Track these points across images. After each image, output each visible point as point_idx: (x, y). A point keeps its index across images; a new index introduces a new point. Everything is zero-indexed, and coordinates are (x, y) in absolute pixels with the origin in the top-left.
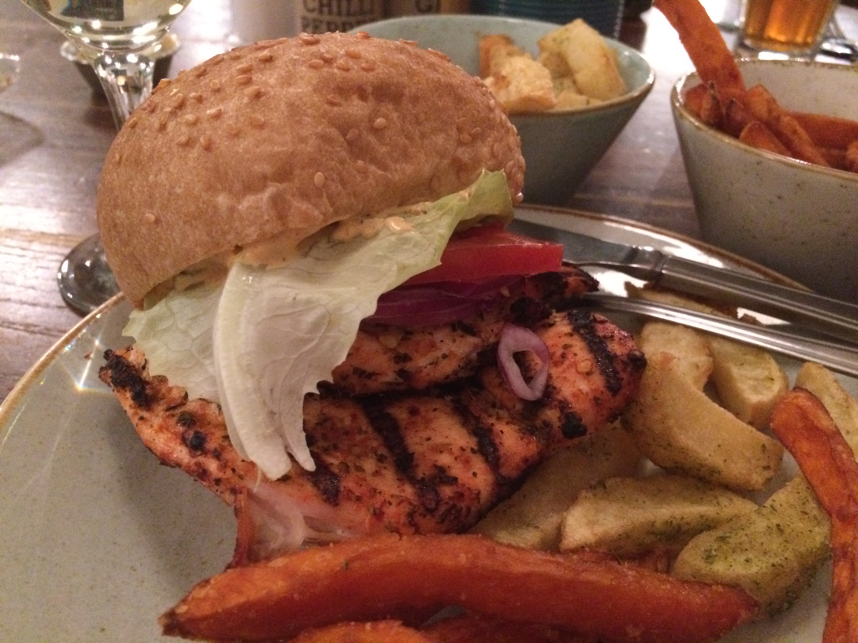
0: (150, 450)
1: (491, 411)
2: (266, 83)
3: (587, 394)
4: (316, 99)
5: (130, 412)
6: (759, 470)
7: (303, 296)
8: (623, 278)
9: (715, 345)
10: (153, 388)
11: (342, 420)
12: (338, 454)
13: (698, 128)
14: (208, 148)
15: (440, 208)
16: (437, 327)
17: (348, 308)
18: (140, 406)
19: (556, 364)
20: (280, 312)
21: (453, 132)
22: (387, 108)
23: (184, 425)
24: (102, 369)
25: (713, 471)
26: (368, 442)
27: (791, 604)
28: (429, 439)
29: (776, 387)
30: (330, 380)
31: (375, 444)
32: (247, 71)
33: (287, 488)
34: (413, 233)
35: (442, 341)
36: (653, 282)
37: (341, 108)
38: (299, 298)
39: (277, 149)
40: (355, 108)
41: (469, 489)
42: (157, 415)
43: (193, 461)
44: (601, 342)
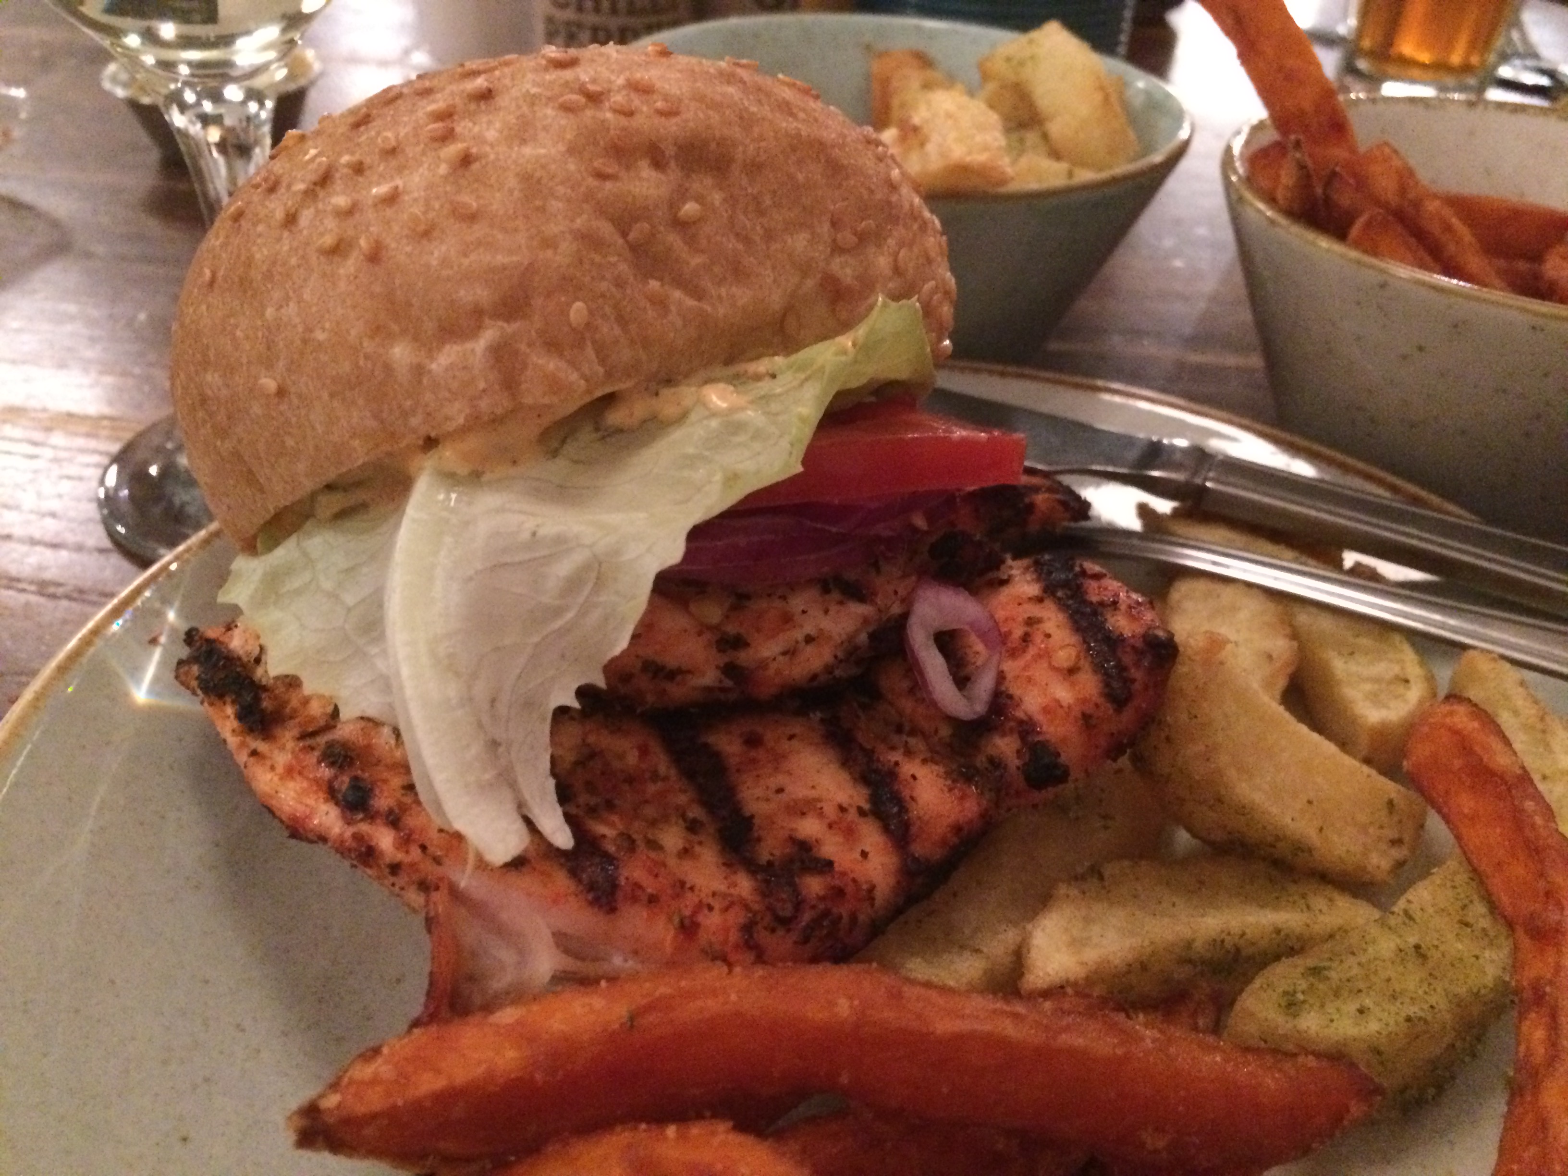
0: (270, 811)
1: (895, 739)
2: (480, 139)
3: (1069, 706)
4: (572, 167)
5: (232, 741)
6: (1383, 846)
7: (549, 529)
8: (1136, 495)
9: (1303, 618)
10: (274, 699)
11: (621, 757)
12: (615, 818)
13: (1272, 222)
14: (374, 257)
15: (801, 368)
16: (793, 587)
17: (634, 551)
18: (251, 730)
19: (1013, 654)
20: (508, 559)
21: (825, 228)
22: (703, 183)
23: (332, 764)
24: (181, 663)
25: (1300, 848)
26: (670, 799)
27: (1440, 1089)
28: (780, 790)
29: (1415, 694)
30: (600, 682)
31: (682, 799)
32: (446, 115)
33: (525, 881)
34: (751, 414)
35: (804, 612)
36: (1189, 503)
37: (618, 184)
38: (542, 532)
39: (501, 259)
40: (645, 184)
41: (854, 880)
42: (282, 748)
43: (349, 832)
44: (1095, 613)
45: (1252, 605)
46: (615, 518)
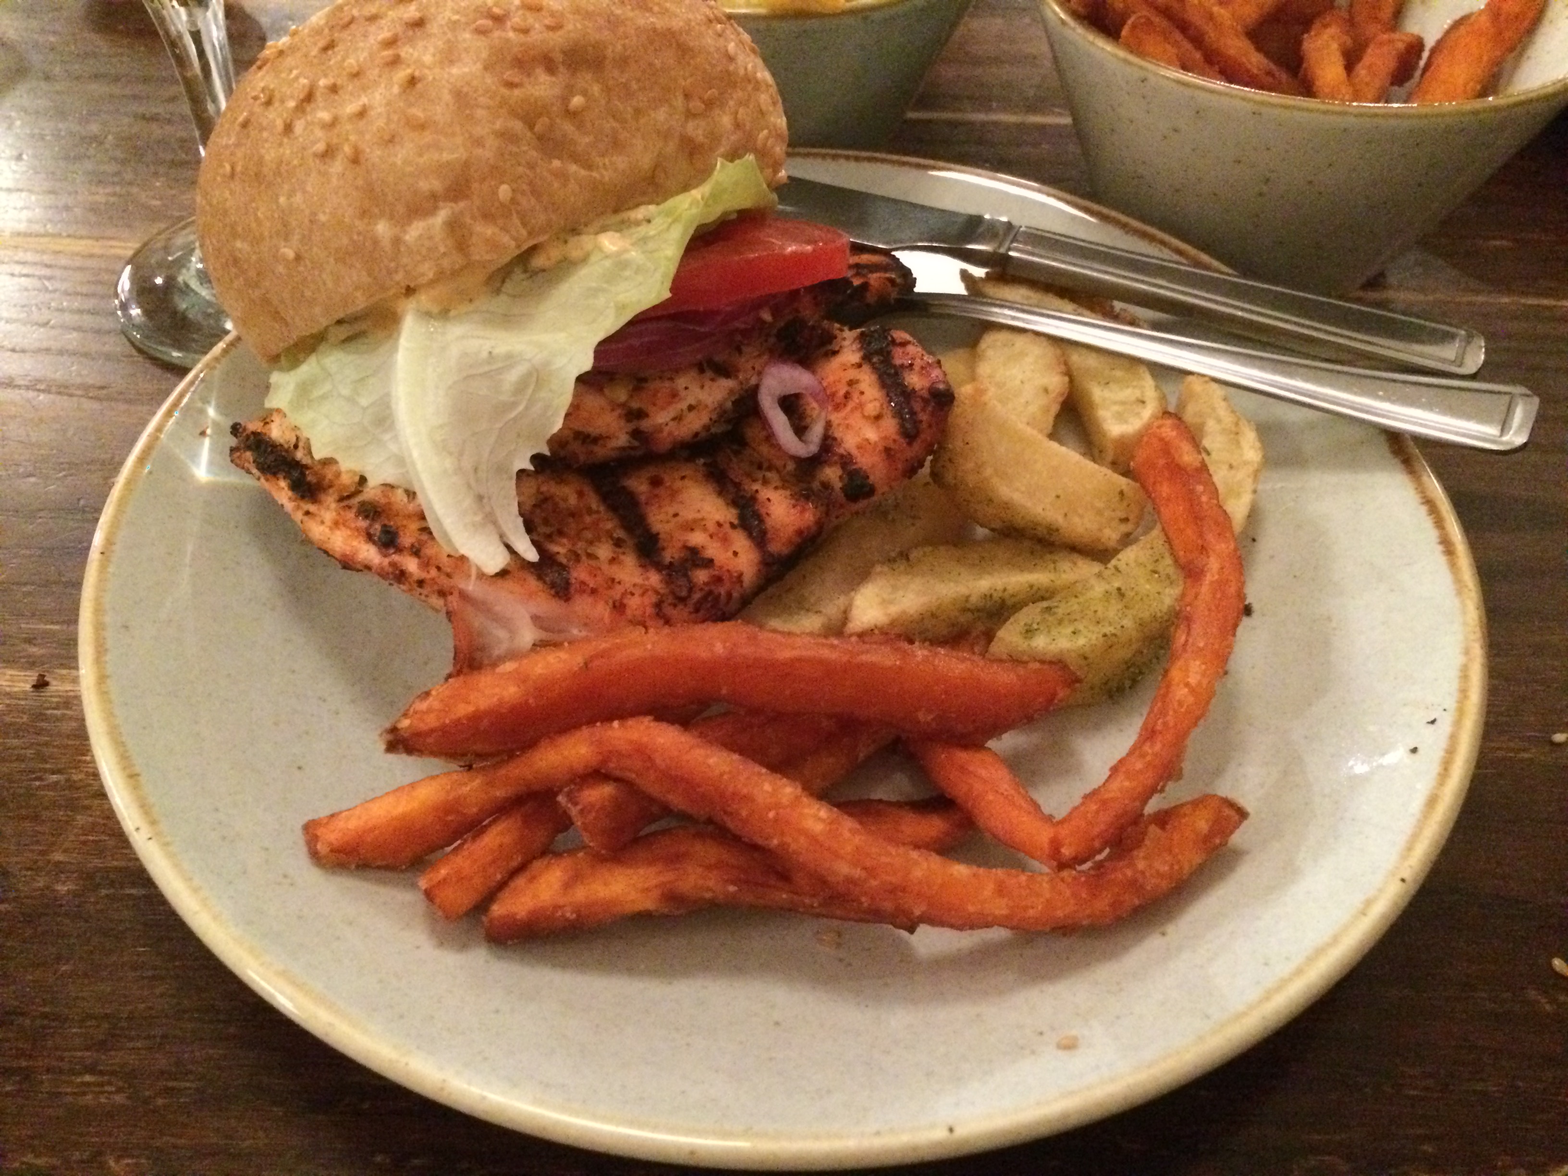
0: (326, 552)
1: (759, 475)
2: (419, 63)
3: (876, 443)
4: (489, 81)
5: (289, 506)
6: (1115, 523)
7: (501, 349)
8: (955, 265)
9: (1076, 358)
10: (316, 474)
11: (565, 500)
12: (565, 541)
14: (355, 160)
15: (668, 214)
16: (677, 371)
17: (559, 362)
18: (303, 497)
19: (837, 407)
20: (473, 372)
21: (679, 102)
22: (585, 79)
23: (366, 517)
24: (233, 450)
25: (1052, 530)
26: (601, 525)
27: (1134, 682)
28: (676, 515)
29: (1148, 413)
30: (546, 451)
31: (609, 525)
32: (391, 43)
33: (508, 584)
34: (634, 254)
35: (686, 388)
36: (998, 269)
37: (523, 90)
38: (496, 351)
39: (446, 156)
40: (543, 87)
41: (728, 571)
42: (328, 508)
43: (386, 561)
44: (896, 374)
45: (1036, 351)
46: (546, 338)
